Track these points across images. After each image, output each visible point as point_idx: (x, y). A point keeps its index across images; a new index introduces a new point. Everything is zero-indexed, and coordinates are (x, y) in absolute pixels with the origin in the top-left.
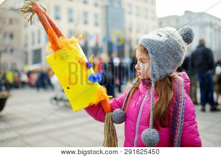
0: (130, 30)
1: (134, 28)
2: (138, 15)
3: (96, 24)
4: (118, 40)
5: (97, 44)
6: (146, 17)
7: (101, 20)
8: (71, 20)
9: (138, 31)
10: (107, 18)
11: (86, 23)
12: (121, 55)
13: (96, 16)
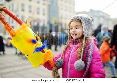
0: (62, 18)
1: (64, 17)
2: (66, 10)
3: (44, 14)
4: (55, 23)
5: (44, 25)
6: (70, 11)
7: (46, 12)
8: (30, 12)
9: (66, 19)
10: (49, 11)
11: (38, 13)
12: (57, 31)
13: (44, 10)
